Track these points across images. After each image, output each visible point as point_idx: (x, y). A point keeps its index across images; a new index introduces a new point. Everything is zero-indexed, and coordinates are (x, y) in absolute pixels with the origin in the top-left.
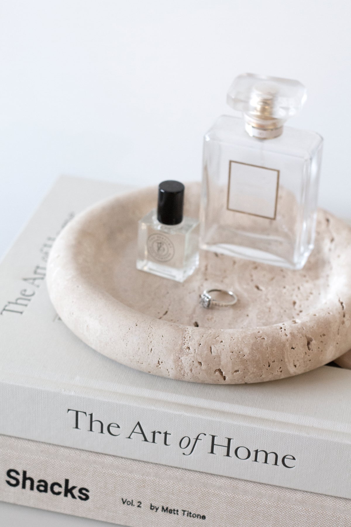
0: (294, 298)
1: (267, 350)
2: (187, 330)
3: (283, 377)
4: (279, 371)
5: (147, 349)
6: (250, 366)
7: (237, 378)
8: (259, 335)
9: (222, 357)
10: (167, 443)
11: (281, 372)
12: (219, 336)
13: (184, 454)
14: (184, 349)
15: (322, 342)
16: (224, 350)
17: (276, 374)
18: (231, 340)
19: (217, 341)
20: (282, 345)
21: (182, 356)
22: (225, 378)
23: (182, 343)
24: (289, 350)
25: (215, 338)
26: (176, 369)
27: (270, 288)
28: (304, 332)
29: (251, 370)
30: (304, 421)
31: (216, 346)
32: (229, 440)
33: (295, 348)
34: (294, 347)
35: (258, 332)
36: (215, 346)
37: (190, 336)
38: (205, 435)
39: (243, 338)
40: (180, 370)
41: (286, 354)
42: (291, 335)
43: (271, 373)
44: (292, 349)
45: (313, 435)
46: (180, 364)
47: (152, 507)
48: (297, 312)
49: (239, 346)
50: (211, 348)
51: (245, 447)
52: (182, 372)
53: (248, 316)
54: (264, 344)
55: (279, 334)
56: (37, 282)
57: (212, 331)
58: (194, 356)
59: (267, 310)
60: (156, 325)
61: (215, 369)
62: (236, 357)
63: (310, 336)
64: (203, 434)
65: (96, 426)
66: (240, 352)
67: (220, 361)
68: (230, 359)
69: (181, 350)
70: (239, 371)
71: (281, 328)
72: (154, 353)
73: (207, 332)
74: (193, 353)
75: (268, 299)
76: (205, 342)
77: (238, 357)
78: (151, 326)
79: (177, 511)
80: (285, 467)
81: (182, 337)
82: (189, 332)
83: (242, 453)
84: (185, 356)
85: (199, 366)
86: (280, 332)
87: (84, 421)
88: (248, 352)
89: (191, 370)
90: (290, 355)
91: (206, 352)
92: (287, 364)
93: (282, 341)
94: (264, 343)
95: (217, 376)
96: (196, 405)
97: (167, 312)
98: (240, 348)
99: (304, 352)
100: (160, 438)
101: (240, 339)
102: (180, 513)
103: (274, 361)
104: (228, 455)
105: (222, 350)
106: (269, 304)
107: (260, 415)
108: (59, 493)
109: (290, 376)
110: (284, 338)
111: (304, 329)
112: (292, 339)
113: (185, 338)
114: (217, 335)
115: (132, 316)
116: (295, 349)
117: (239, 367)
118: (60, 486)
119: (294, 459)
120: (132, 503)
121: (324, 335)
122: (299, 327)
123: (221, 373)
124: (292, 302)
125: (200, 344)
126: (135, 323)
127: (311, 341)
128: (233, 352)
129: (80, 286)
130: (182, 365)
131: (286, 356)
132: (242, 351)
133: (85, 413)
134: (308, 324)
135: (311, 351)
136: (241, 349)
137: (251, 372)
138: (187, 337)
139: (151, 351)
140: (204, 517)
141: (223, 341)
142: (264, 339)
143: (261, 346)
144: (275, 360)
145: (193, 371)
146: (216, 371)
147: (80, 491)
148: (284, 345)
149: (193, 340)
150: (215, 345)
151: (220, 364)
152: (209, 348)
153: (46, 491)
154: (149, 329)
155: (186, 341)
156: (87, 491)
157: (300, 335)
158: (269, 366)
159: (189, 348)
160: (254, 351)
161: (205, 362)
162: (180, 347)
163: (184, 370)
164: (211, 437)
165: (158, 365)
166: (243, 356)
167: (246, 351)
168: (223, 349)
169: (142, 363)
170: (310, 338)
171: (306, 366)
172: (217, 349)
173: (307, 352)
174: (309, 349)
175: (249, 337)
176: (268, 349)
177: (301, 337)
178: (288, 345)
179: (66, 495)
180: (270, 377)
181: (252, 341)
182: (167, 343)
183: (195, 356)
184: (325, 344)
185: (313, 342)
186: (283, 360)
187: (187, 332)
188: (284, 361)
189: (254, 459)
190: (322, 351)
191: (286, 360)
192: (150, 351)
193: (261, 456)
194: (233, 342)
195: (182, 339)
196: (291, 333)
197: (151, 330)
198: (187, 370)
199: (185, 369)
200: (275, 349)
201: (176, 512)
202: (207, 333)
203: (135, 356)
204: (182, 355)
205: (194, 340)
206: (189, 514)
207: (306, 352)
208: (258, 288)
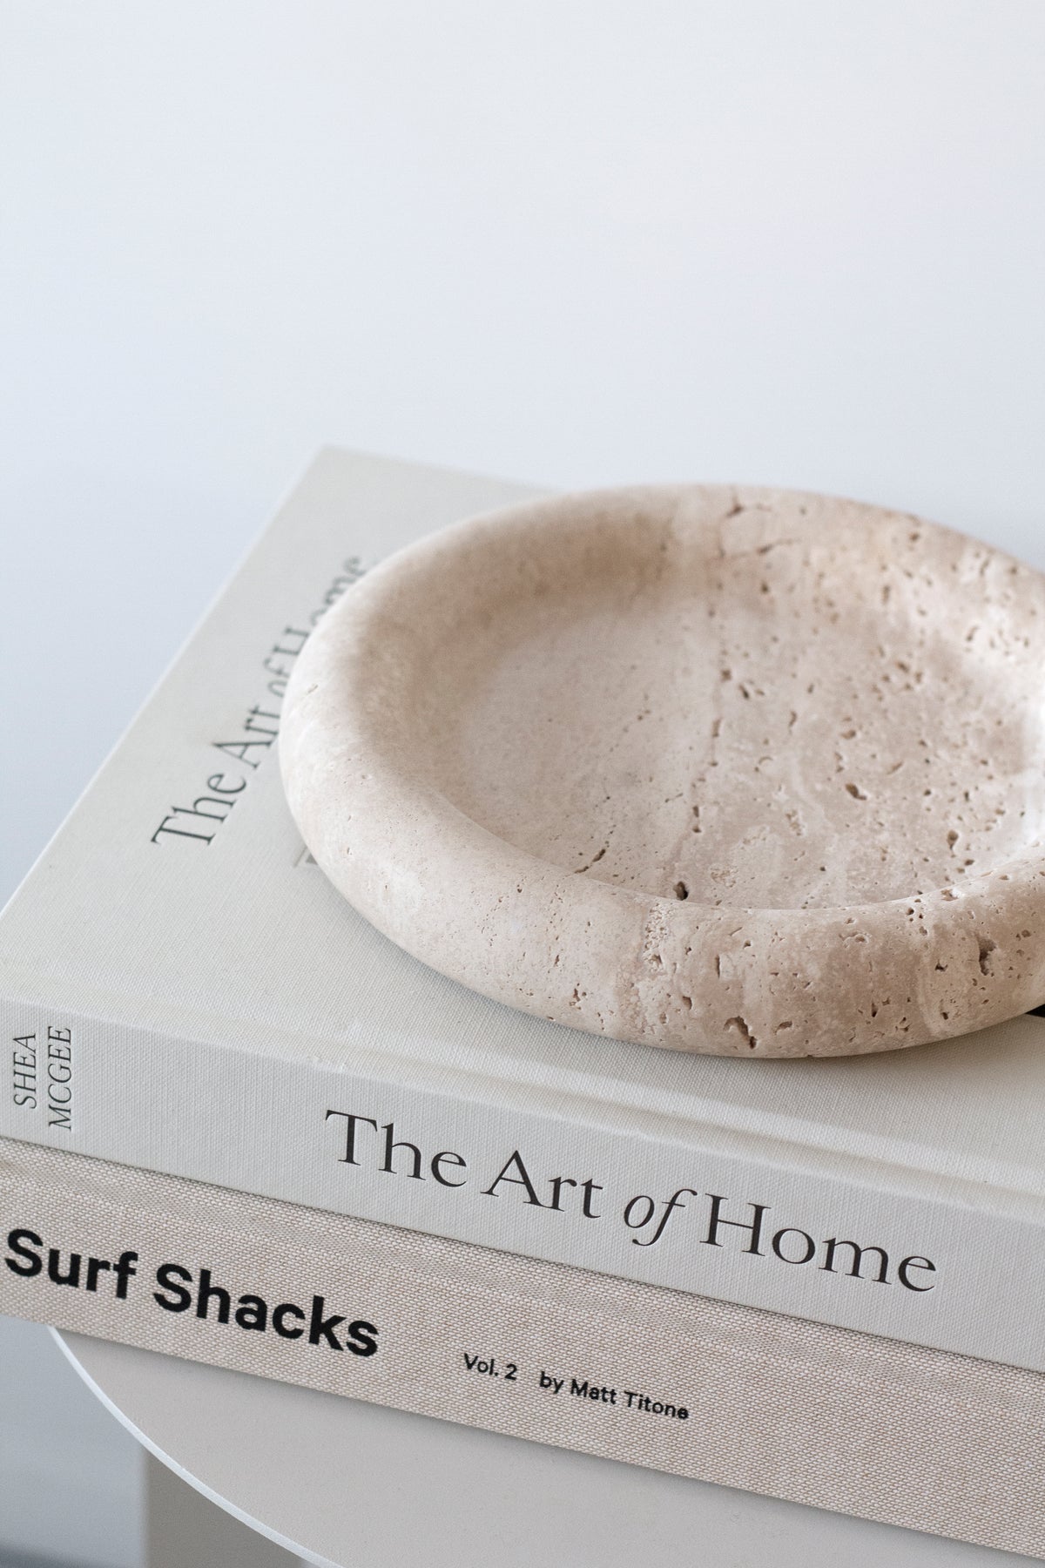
0: (953, 824)
1: (871, 971)
2: (655, 908)
3: (910, 1042)
4: (899, 1027)
5: (546, 957)
6: (823, 1012)
7: (786, 1042)
8: (850, 928)
9: (747, 986)
10: (592, 1212)
11: (906, 1029)
12: (741, 928)
13: (635, 1241)
14: (646, 962)
15: (1019, 951)
16: (754, 967)
17: (893, 1035)
18: (773, 941)
19: (735, 943)
20: (911, 958)
21: (638, 980)
22: (752, 1043)
23: (640, 945)
24: (929, 973)
25: (731, 935)
26: (623, 1012)
27: (888, 794)
28: (972, 925)
29: (825, 1023)
30: (963, 1166)
31: (731, 956)
32: (759, 1210)
33: (947, 966)
34: (943, 966)
35: (847, 920)
36: (728, 957)
37: (664, 925)
38: (694, 1193)
39: (805, 937)
40: (631, 1017)
41: (920, 981)
42: (935, 933)
43: (878, 1032)
44: (938, 971)
45: (985, 1208)
46: (633, 999)
47: (545, 1382)
48: (960, 864)
49: (793, 959)
50: (718, 959)
51: (800, 1231)
52: (639, 1022)
53: (823, 869)
54: (862, 953)
56: (252, 753)
57: (723, 914)
58: (672, 980)
59: (878, 856)
60: (572, 894)
61: (726, 1017)
62: (784, 986)
63: (989, 937)
64: (690, 1193)
65: (403, 1158)
66: (796, 975)
67: (741, 997)
68: (768, 993)
69: (638, 962)
70: (793, 1026)
71: (911, 912)
72: (565, 968)
73: (708, 917)
74: (670, 972)
75: (881, 824)
76: (704, 944)
77: (791, 987)
78: (559, 895)
79: (613, 1393)
80: (905, 1289)
81: (641, 927)
82: (660, 915)
83: (793, 1246)
84: (648, 979)
85: (684, 1008)
86: (908, 924)
87: (369, 1143)
88: (817, 977)
89: (663, 1018)
90: (931, 985)
91: (704, 970)
92: (924, 1009)
93: (911, 948)
95: (732, 1035)
96: (673, 1112)
97: (603, 852)
98: (796, 964)
99: (970, 979)
100: (571, 1197)
101: (798, 939)
102: (621, 1398)
103: (888, 1002)
104: (754, 1249)
105: (747, 966)
106: (884, 837)
107: (843, 1146)
108: (296, 1334)
109: (930, 1040)
110: (917, 938)
112: (937, 942)
113: (650, 932)
114: (735, 927)
115: (508, 866)
116: (947, 970)
117: (795, 1014)
118: (299, 1314)
119: (931, 1267)
120: (490, 1369)
121: (1027, 934)
122: (960, 910)
123: (744, 1028)
124: (945, 835)
125: (690, 949)
126: (516, 885)
127: (991, 950)
128: (776, 974)
130: (639, 1003)
131: (920, 990)
132: (802, 971)
133: (374, 1123)
134: (986, 902)
135: (989, 975)
136: (799, 964)
137: (825, 1027)
139: (556, 963)
140: (683, 1414)
142: (862, 940)
144: (890, 998)
145: (667, 1021)
146: (729, 1022)
147: (354, 1329)
148: (917, 959)
149: (671, 938)
150: (730, 954)
151: (741, 1005)
152: (714, 961)
153: (260, 1326)
154: (552, 902)
155: (650, 939)
156: (372, 1330)
157: (961, 933)
158: (874, 1015)
159: (658, 958)
160: (834, 973)
162: (635, 955)
163: (644, 1018)
164: (710, 1200)
165: (575, 1000)
166: (805, 984)
167: (814, 971)
168: (752, 966)
169: (532, 994)
170: (989, 941)
171: (975, 1017)
172: (735, 964)
173: (977, 979)
175: (821, 934)
176: (874, 968)
177: (964, 939)
178: (926, 960)
179: (314, 1340)
180: (875, 1044)
181: (829, 946)
182: (601, 942)
183: (675, 981)
184: (1029, 959)
185: (997, 953)
186: (911, 999)
187: (656, 913)
188: (916, 1002)
189: (823, 1263)
190: (1019, 977)
191: (921, 1000)
192: (553, 962)
193: (843, 1256)
194: (778, 947)
195: (641, 934)
196: (936, 927)
197: (558, 906)
198: (652, 1018)
199: (646, 1014)
200: (891, 968)
201: (608, 1396)
203: (513, 974)
204: (640, 977)
205: (674, 936)
206: (645, 1403)
207: (974, 980)
208: (854, 791)
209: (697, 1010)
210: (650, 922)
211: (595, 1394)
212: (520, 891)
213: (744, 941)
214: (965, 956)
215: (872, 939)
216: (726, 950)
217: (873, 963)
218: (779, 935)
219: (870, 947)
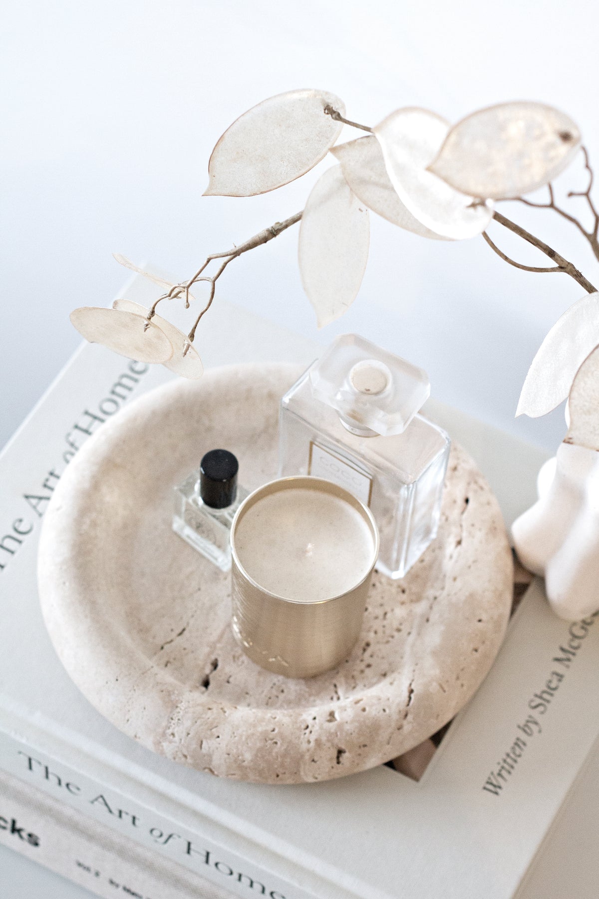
8: (272, 735)
9: (214, 757)
14: (168, 735)
19: (212, 735)
20: (299, 756)
25: (211, 730)
28: (336, 741)
35: (272, 729)
37: (180, 717)
39: (248, 737)
44: (313, 763)
55: (299, 738)
69: (164, 734)
73: (204, 716)
77: (235, 761)
82: (180, 711)
86: (302, 737)
89: (174, 758)
91: (194, 746)
94: (275, 750)
99: (330, 766)
101: (244, 738)
110: (304, 746)
111: (337, 736)
112: (315, 749)
114: (215, 725)
116: (318, 762)
120: (88, 869)
121: (365, 746)
122: (332, 731)
129: (67, 584)
131: (302, 770)
138: (175, 718)
141: (221, 736)
142: (276, 743)
143: (270, 753)
148: (302, 756)
152: (199, 742)
155: (172, 724)
159: (173, 734)
160: (258, 759)
161: (193, 757)
167: (248, 756)
174: (338, 763)
178: (307, 757)
181: (259, 745)
191: (302, 773)
195: (168, 720)
196: (316, 740)
200: (288, 760)
202: (203, 718)
209: (189, 760)
210: (174, 714)
211: (133, 894)
212: (117, 680)
213: (216, 735)
214: (328, 757)
215: (282, 745)
216: (206, 738)
217: (279, 756)
218: (235, 734)
219: (279, 748)
